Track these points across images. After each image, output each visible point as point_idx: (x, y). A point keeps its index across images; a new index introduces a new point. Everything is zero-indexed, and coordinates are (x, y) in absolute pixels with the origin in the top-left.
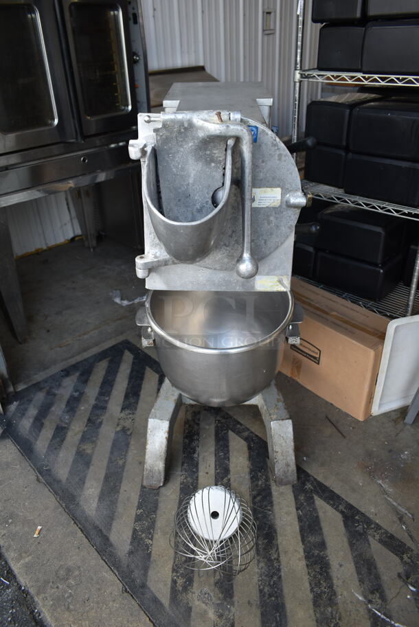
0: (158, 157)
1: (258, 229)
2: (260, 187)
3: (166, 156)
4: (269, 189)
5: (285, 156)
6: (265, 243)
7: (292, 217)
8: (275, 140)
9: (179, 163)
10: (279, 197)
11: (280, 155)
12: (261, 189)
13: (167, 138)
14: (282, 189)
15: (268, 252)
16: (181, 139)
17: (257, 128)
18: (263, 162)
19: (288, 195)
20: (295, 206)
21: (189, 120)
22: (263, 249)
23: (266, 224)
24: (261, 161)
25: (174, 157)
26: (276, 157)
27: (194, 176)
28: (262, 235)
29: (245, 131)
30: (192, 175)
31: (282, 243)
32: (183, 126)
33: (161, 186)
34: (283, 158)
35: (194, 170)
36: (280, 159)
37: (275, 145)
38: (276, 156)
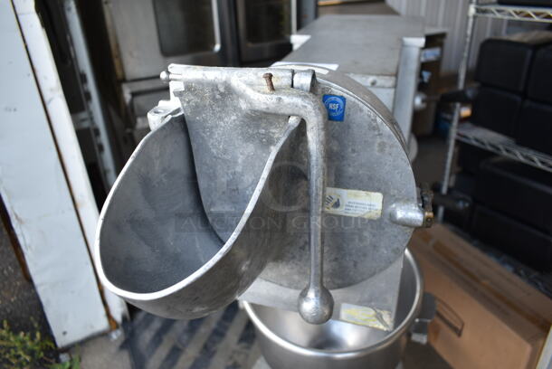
0: (190, 131)
1: (345, 245)
2: (347, 188)
3: (201, 131)
4: (362, 193)
5: (391, 146)
6: (355, 265)
7: (400, 238)
8: (375, 120)
9: (219, 143)
10: (379, 206)
11: (382, 146)
12: (349, 191)
13: (197, 106)
14: (385, 194)
15: (359, 278)
16: (218, 109)
17: (344, 99)
18: (354, 151)
19: (394, 206)
20: (404, 224)
21: (225, 82)
22: (352, 273)
23: (357, 241)
24: (350, 150)
25: (212, 133)
26: (376, 148)
27: (244, 162)
28: (351, 255)
29: (310, 107)
30: (240, 161)
31: (381, 270)
32: (218, 90)
33: (197, 170)
34: (387, 149)
35: (241, 154)
36: (382, 150)
37: (376, 128)
38: (376, 145)
